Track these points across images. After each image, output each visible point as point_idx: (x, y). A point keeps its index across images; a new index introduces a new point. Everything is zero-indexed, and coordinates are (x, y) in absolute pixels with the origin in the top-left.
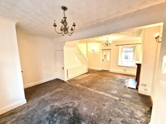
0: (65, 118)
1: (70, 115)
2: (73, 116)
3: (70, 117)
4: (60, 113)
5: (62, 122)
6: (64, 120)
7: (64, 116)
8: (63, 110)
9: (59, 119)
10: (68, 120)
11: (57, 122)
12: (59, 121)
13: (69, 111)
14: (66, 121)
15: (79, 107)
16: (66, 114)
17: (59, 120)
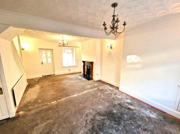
0: (107, 123)
1: (104, 119)
2: (106, 117)
3: (107, 119)
4: (99, 129)
5: (112, 127)
6: (110, 125)
7: (105, 125)
8: (96, 125)
9: (107, 130)
10: (110, 121)
11: (112, 132)
12: (111, 130)
13: (99, 119)
14: (112, 123)
15: (96, 110)
16: (103, 123)
17: (109, 130)
